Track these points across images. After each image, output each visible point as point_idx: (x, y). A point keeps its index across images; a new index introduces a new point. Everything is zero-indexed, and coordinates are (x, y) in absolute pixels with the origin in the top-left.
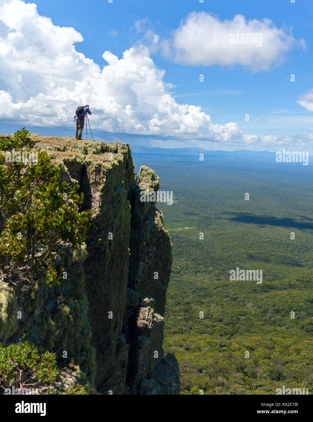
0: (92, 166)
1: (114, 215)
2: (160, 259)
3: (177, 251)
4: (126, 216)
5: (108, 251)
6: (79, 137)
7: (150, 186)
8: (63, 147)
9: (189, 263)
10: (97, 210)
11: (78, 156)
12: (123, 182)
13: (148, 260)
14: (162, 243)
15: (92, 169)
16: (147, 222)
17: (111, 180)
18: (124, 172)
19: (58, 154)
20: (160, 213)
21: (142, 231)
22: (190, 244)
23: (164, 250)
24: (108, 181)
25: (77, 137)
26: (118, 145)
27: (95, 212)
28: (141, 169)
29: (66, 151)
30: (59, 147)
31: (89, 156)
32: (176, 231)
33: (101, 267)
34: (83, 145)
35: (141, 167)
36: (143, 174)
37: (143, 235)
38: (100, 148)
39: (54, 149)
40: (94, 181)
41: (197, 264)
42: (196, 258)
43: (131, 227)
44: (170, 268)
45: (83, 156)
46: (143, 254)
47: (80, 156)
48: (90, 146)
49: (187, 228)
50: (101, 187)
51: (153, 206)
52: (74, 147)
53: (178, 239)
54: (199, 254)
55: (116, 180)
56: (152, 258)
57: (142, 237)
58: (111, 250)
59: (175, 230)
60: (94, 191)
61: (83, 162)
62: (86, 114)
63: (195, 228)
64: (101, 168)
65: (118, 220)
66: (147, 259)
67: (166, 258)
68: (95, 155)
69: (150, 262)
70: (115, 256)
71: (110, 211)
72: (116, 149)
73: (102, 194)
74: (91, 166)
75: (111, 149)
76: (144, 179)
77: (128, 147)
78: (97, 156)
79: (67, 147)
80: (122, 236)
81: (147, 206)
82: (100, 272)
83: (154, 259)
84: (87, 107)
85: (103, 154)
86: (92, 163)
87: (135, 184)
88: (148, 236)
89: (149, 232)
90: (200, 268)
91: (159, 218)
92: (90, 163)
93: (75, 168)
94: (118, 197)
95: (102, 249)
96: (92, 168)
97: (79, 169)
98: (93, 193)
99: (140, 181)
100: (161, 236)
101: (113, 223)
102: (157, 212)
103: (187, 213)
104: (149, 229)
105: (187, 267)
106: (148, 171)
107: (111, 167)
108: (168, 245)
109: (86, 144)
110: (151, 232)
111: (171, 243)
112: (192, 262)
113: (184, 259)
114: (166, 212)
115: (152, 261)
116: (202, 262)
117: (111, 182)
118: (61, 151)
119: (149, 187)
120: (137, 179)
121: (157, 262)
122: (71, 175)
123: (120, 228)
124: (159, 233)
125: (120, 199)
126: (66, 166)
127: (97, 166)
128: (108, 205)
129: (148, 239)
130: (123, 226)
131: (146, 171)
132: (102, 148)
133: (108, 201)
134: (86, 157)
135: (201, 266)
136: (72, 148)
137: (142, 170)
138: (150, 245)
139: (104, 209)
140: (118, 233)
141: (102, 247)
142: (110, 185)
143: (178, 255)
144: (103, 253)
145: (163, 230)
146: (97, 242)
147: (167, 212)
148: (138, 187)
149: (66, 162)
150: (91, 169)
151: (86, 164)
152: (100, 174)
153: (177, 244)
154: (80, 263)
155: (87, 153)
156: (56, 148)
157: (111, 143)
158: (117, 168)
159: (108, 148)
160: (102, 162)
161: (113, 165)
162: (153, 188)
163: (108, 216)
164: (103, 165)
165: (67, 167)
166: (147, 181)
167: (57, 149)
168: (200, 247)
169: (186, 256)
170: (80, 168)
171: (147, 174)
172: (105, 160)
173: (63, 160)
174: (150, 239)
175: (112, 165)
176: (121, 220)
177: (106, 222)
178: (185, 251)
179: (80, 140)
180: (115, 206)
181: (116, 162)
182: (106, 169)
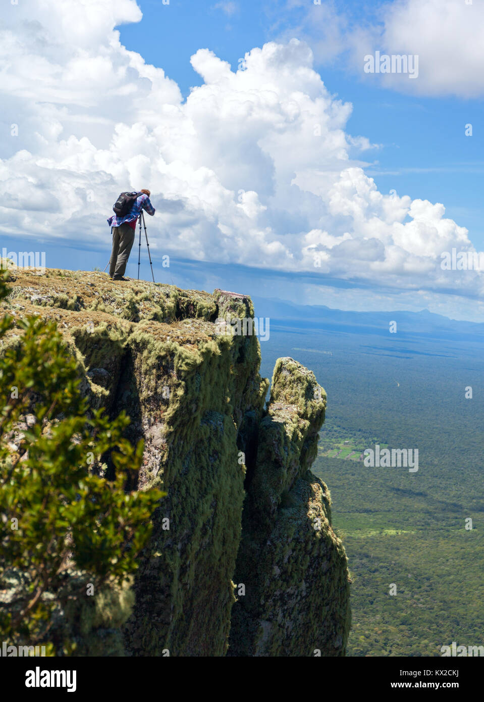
0: (150, 352)
1: (201, 488)
2: (317, 616)
3: (362, 592)
4: (231, 494)
5: (176, 586)
6: (118, 274)
7: (299, 414)
8: (75, 297)
9: (391, 628)
10: (155, 472)
11: (113, 325)
12: (229, 399)
13: (284, 616)
14: (325, 574)
15: (149, 362)
16: (288, 512)
17: (196, 394)
18: (232, 372)
19: (61, 317)
20: (324, 488)
21: (272, 536)
22: (399, 575)
23: (329, 593)
24: (190, 396)
25: (112, 274)
26: (221, 299)
27: (150, 478)
28: (277, 365)
29: (82, 309)
30: (64, 296)
31: (144, 326)
32: (359, 539)
33: (155, 630)
34: (128, 295)
35: (278, 361)
36: (282, 380)
37: (273, 547)
38: (172, 305)
39: (52, 302)
40: (151, 394)
41: (415, 633)
42: (412, 615)
43: (243, 526)
44: (344, 643)
45: (126, 324)
46: (270, 601)
47: (119, 325)
48: (146, 299)
49: (392, 532)
50: (169, 413)
51: (306, 468)
52: (105, 300)
53: (365, 561)
54: (420, 605)
55: (212, 393)
56: (295, 613)
57: (271, 552)
58: (186, 584)
59: (357, 534)
60: (149, 420)
61: (125, 340)
62: (142, 212)
63: (413, 533)
64: (172, 360)
65: (209, 504)
66: (281, 615)
67: (333, 615)
68: (158, 324)
69: (288, 623)
70: (195, 603)
71: (190, 477)
72: (214, 308)
73: (172, 429)
74: (145, 353)
75: (201, 309)
76: (284, 393)
77: (247, 306)
78: (165, 327)
79: (86, 299)
80: (217, 548)
81: (289, 468)
82: (153, 643)
83: (300, 617)
84: (145, 196)
85: (180, 323)
86: (149, 346)
87: (260, 405)
88: (288, 552)
89: (289, 540)
90: (421, 645)
91: (320, 504)
92: (144, 344)
93: (103, 357)
94: (214, 439)
95: (163, 581)
96: (148, 358)
97: (113, 358)
98: (146, 427)
99: (272, 400)
100: (322, 552)
101: (195, 511)
102: (315, 486)
103: (393, 489)
104: (292, 532)
105: (387, 639)
106: (296, 372)
107: (199, 360)
108: (340, 580)
109: (137, 293)
110: (297, 540)
111: (349, 576)
112: (402, 627)
113: (378, 617)
114: (335, 485)
115: (295, 620)
116: (429, 628)
117: (198, 399)
118: (70, 308)
119: (296, 416)
120: (264, 394)
121: (307, 626)
122: (91, 373)
123: (214, 524)
124: (317, 546)
125: (218, 448)
126: (80, 349)
127: (163, 353)
128: (186, 462)
129: (286, 560)
130: (221, 520)
131: (290, 371)
132: (178, 303)
133: (186, 449)
134: (134, 329)
135: (426, 641)
136: (99, 302)
137: (280, 370)
138: (292, 577)
139: (175, 471)
140: (207, 540)
141: (161, 574)
142: (194, 406)
143: (361, 604)
144: (162, 591)
145: (329, 538)
146: (148, 559)
147: (339, 483)
148: (266, 413)
149: (82, 339)
150: (145, 361)
151: (133, 347)
152: (170, 376)
153: (360, 575)
154: (113, 626)
155: (138, 316)
156: (56, 300)
157: (202, 294)
158: (216, 362)
159: (194, 306)
160: (176, 344)
161: (207, 354)
162: (307, 418)
163: (183, 491)
164: (178, 353)
165: (83, 354)
166: (292, 399)
167: (59, 304)
168: (424, 587)
169: (386, 611)
170: (116, 357)
171: (294, 381)
172: (185, 339)
173: (74, 335)
174: (292, 561)
175: (203, 353)
176: (216, 505)
177: (177, 506)
178: (382, 596)
179: (119, 282)
180: (205, 465)
181: (213, 346)
182: (187, 364)
